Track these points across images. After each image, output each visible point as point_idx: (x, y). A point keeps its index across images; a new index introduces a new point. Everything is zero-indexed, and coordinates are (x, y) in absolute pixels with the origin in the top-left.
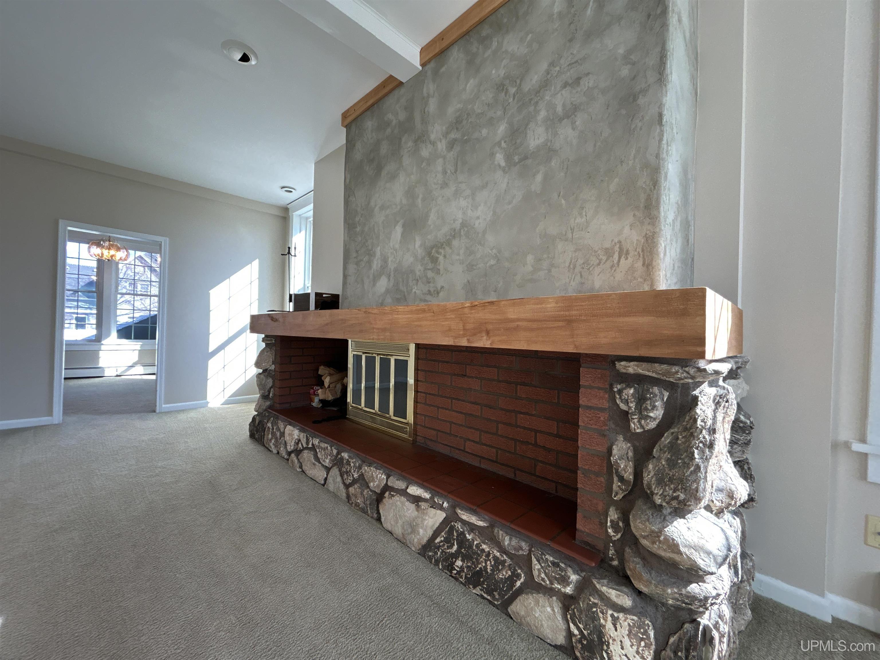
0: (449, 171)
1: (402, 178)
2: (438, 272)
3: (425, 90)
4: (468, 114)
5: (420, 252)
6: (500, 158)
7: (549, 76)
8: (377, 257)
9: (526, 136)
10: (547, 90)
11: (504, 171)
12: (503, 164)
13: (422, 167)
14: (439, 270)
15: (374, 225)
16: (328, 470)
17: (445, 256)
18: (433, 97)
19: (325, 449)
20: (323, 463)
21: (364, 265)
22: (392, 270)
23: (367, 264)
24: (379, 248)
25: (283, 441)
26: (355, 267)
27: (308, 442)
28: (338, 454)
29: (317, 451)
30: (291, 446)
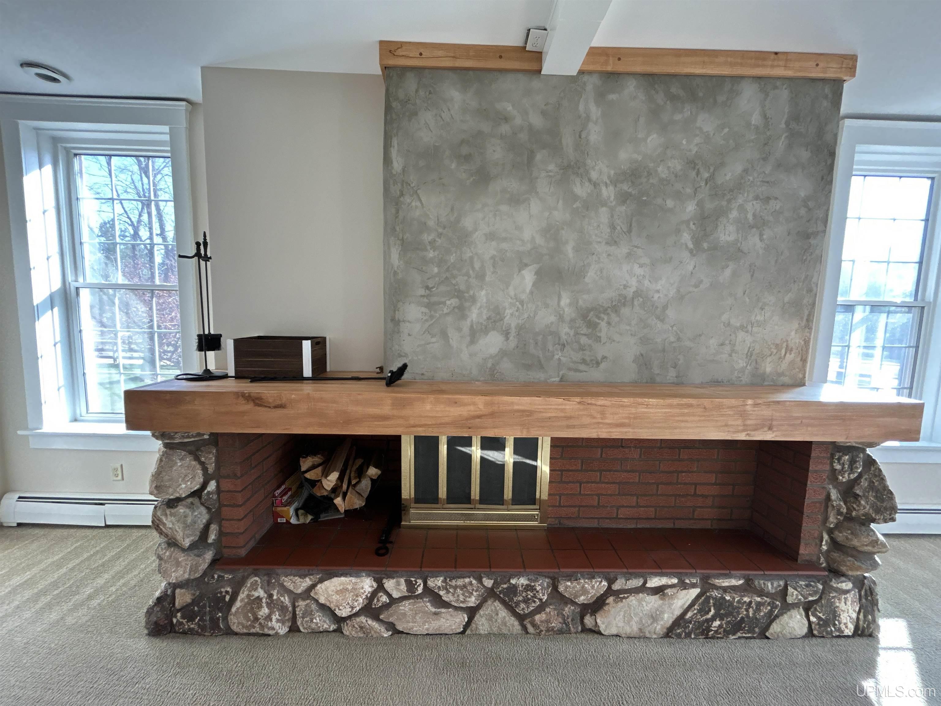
0: (619, 228)
2: (598, 339)
3: (581, 107)
5: (569, 312)
6: (686, 237)
9: (716, 227)
10: (740, 193)
11: (691, 251)
12: (691, 246)
13: (575, 206)
14: (600, 337)
16: (473, 611)
17: (609, 323)
18: (596, 123)
19: (465, 586)
20: (462, 605)
21: (446, 311)
22: (513, 326)
23: (456, 310)
24: (483, 293)
25: (314, 606)
26: (424, 310)
27: (411, 587)
28: (496, 584)
29: (442, 593)
30: (352, 608)
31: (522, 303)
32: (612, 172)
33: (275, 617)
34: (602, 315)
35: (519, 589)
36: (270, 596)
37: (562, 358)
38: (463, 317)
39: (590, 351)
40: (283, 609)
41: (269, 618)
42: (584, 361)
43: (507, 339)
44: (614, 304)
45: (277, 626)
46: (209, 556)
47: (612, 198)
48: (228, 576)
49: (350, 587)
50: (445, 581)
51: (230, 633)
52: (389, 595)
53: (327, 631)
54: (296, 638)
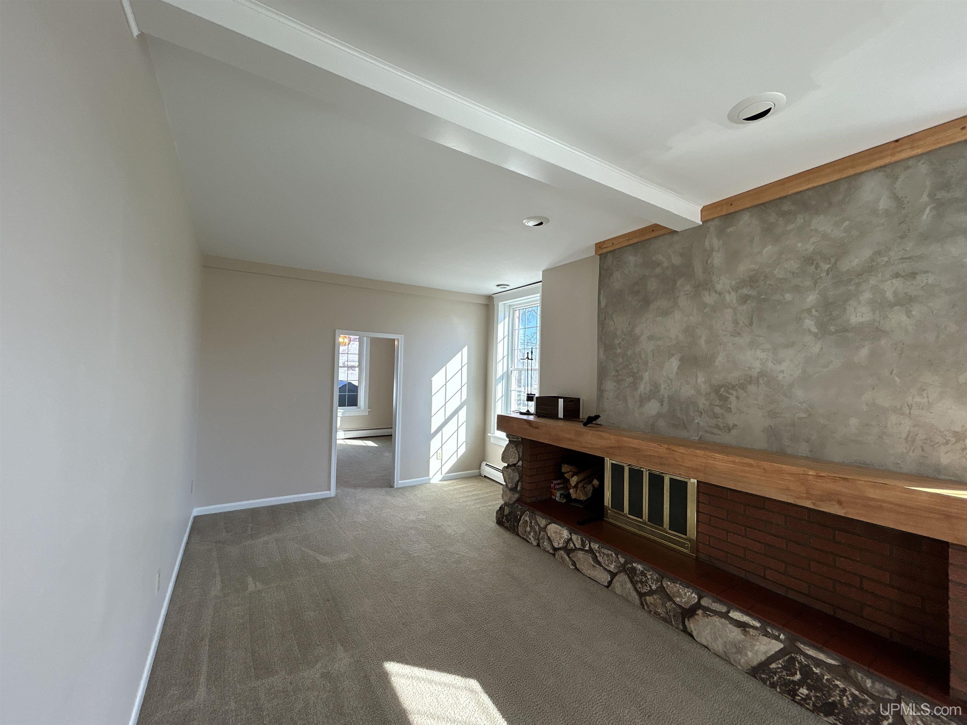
0: (741, 323)
1: (678, 315)
2: (729, 410)
3: (707, 244)
4: (766, 277)
5: (704, 388)
6: (809, 323)
7: (874, 264)
8: (644, 381)
9: (844, 311)
10: (872, 275)
11: (815, 335)
12: (814, 329)
13: (705, 311)
14: (730, 408)
15: (640, 352)
16: (613, 575)
17: (737, 398)
18: (718, 251)
19: (608, 555)
20: (606, 567)
21: (626, 385)
22: (666, 396)
23: (632, 385)
24: (647, 374)
25: (546, 536)
26: (615, 384)
27: (583, 544)
28: (626, 563)
29: (598, 555)
30: (559, 544)
31: (671, 380)
32: (734, 282)
33: (532, 534)
34: (731, 391)
35: (638, 572)
36: (531, 523)
37: (700, 422)
38: (636, 389)
39: (723, 419)
40: (535, 532)
41: (529, 533)
42: (718, 427)
43: (662, 405)
44: (741, 382)
45: (532, 539)
46: (517, 496)
47: (734, 302)
48: (520, 507)
49: (558, 531)
50: (598, 547)
51: (518, 535)
52: (574, 545)
53: (548, 552)
54: (537, 548)
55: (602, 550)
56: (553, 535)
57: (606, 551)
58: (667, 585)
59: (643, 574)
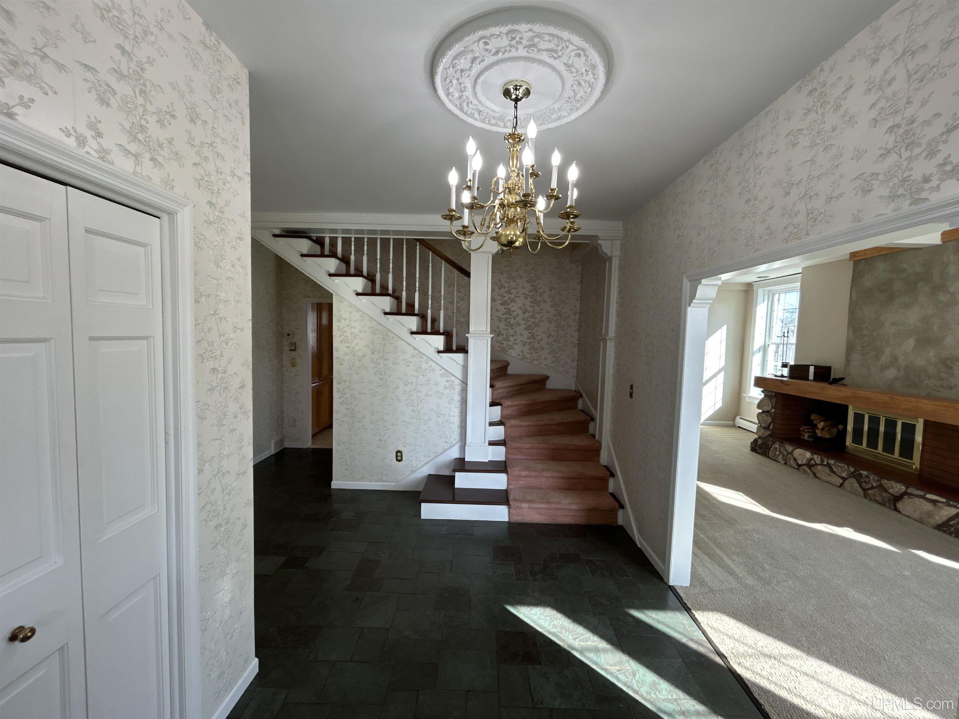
1: (916, 309)
2: (952, 375)
3: (945, 258)
5: (934, 360)
8: (885, 354)
13: (939, 306)
15: (883, 334)
16: (844, 479)
18: (953, 264)
19: (841, 467)
20: (840, 475)
21: (870, 357)
22: (903, 365)
23: (875, 357)
25: (792, 458)
26: (861, 356)
27: (822, 461)
28: (855, 471)
29: (833, 467)
30: (803, 461)
31: (908, 354)
33: (781, 456)
35: (863, 476)
36: (780, 449)
37: (929, 384)
38: (878, 360)
39: (947, 381)
40: (783, 455)
41: (778, 455)
42: (942, 386)
43: (899, 371)
45: (780, 459)
48: (771, 439)
49: (802, 454)
50: (834, 463)
51: (768, 457)
52: (815, 462)
53: (793, 467)
54: (785, 465)
55: (837, 464)
56: (798, 456)
57: (840, 464)
58: (885, 483)
59: (867, 477)
